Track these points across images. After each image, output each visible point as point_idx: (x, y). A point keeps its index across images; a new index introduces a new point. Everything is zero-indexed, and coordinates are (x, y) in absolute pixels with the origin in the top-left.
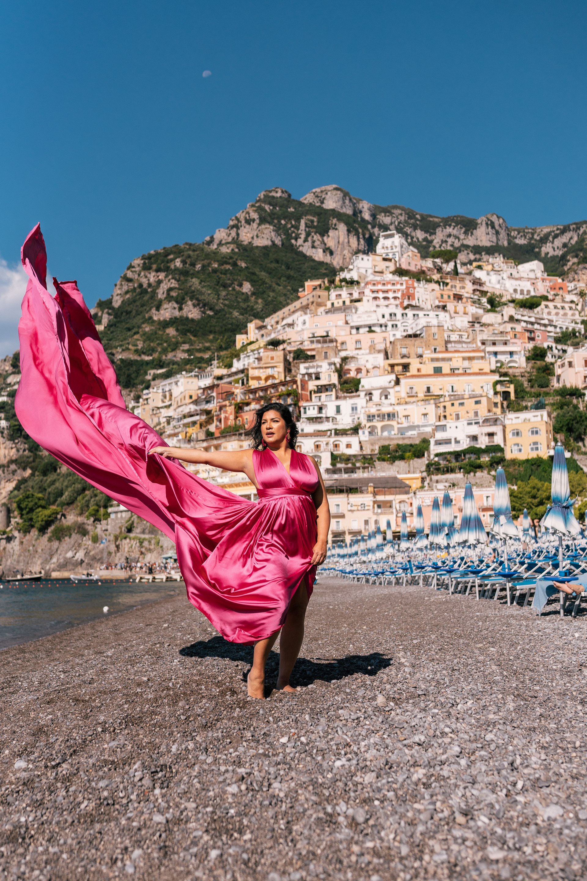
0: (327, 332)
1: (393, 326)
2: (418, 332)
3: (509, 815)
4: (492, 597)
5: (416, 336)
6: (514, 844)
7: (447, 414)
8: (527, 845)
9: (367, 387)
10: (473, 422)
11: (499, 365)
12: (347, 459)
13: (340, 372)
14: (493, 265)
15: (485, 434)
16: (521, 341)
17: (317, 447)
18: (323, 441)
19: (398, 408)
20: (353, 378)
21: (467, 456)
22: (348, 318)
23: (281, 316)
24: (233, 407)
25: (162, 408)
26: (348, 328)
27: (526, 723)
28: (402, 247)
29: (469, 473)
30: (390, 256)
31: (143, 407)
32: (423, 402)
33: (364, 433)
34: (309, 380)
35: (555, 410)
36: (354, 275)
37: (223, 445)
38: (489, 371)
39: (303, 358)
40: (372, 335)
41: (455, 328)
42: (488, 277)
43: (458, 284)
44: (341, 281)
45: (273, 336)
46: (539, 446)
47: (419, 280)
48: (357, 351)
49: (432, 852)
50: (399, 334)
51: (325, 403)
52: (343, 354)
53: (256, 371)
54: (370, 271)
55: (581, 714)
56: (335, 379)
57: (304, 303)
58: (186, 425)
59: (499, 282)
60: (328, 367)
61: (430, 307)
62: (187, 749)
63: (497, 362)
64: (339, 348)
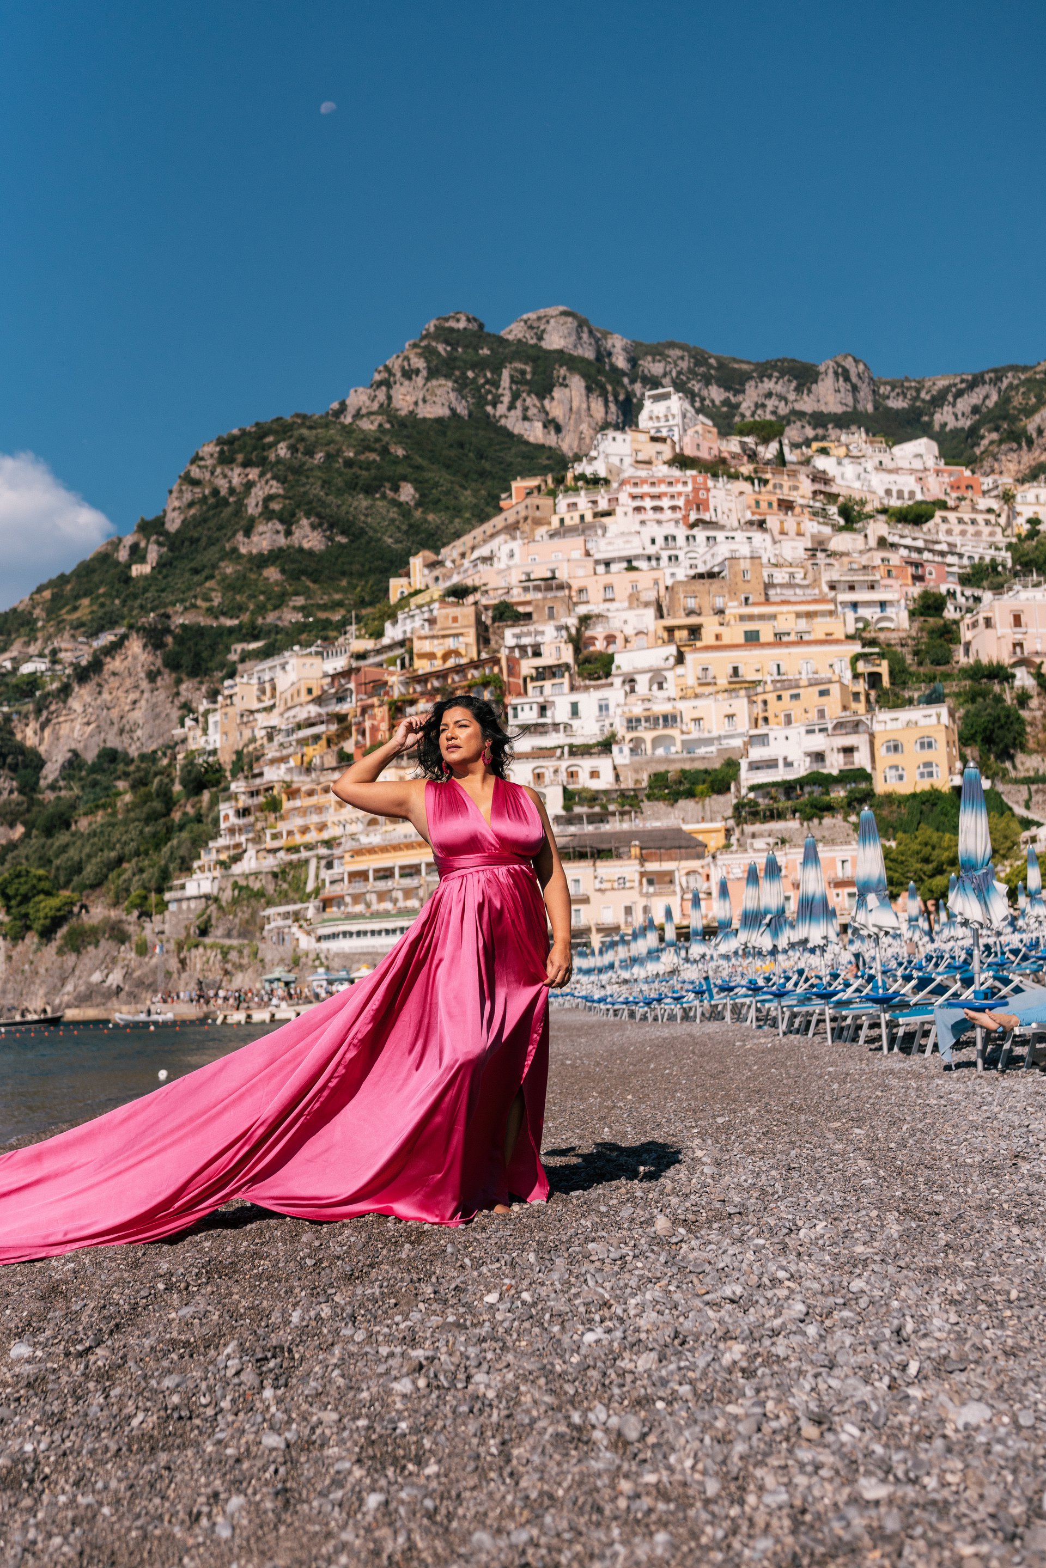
0: (553, 572)
1: (670, 558)
2: (716, 569)
3: (895, 1421)
4: (855, 1039)
5: (711, 575)
6: (906, 1473)
7: (770, 715)
8: (928, 1474)
9: (626, 668)
10: (816, 728)
11: (861, 625)
12: (593, 798)
13: (578, 642)
14: (847, 446)
15: (838, 750)
16: (900, 582)
17: (539, 777)
18: (548, 766)
19: (681, 706)
20: (601, 653)
21: (807, 789)
22: (589, 546)
23: (470, 544)
24: (386, 708)
25: (258, 711)
26: (589, 563)
27: (922, 1260)
28: (684, 416)
29: (809, 819)
30: (664, 433)
31: (224, 710)
32: (725, 694)
33: (621, 751)
34: (522, 657)
35: (961, 705)
36: (599, 468)
38: (842, 637)
39: (510, 618)
40: (633, 575)
41: (781, 561)
42: (841, 469)
43: (786, 482)
44: (577, 478)
45: (456, 579)
46: (934, 769)
47: (715, 476)
48: (607, 605)
49: (761, 1488)
50: (682, 573)
51: (550, 699)
52: (582, 610)
53: (427, 642)
54: (628, 461)
55: (1018, 1242)
56: (567, 655)
57: (511, 520)
58: (303, 742)
59: (859, 477)
60: (555, 633)
61: (736, 524)
62: (318, 1318)
63: (857, 620)
64: (575, 600)
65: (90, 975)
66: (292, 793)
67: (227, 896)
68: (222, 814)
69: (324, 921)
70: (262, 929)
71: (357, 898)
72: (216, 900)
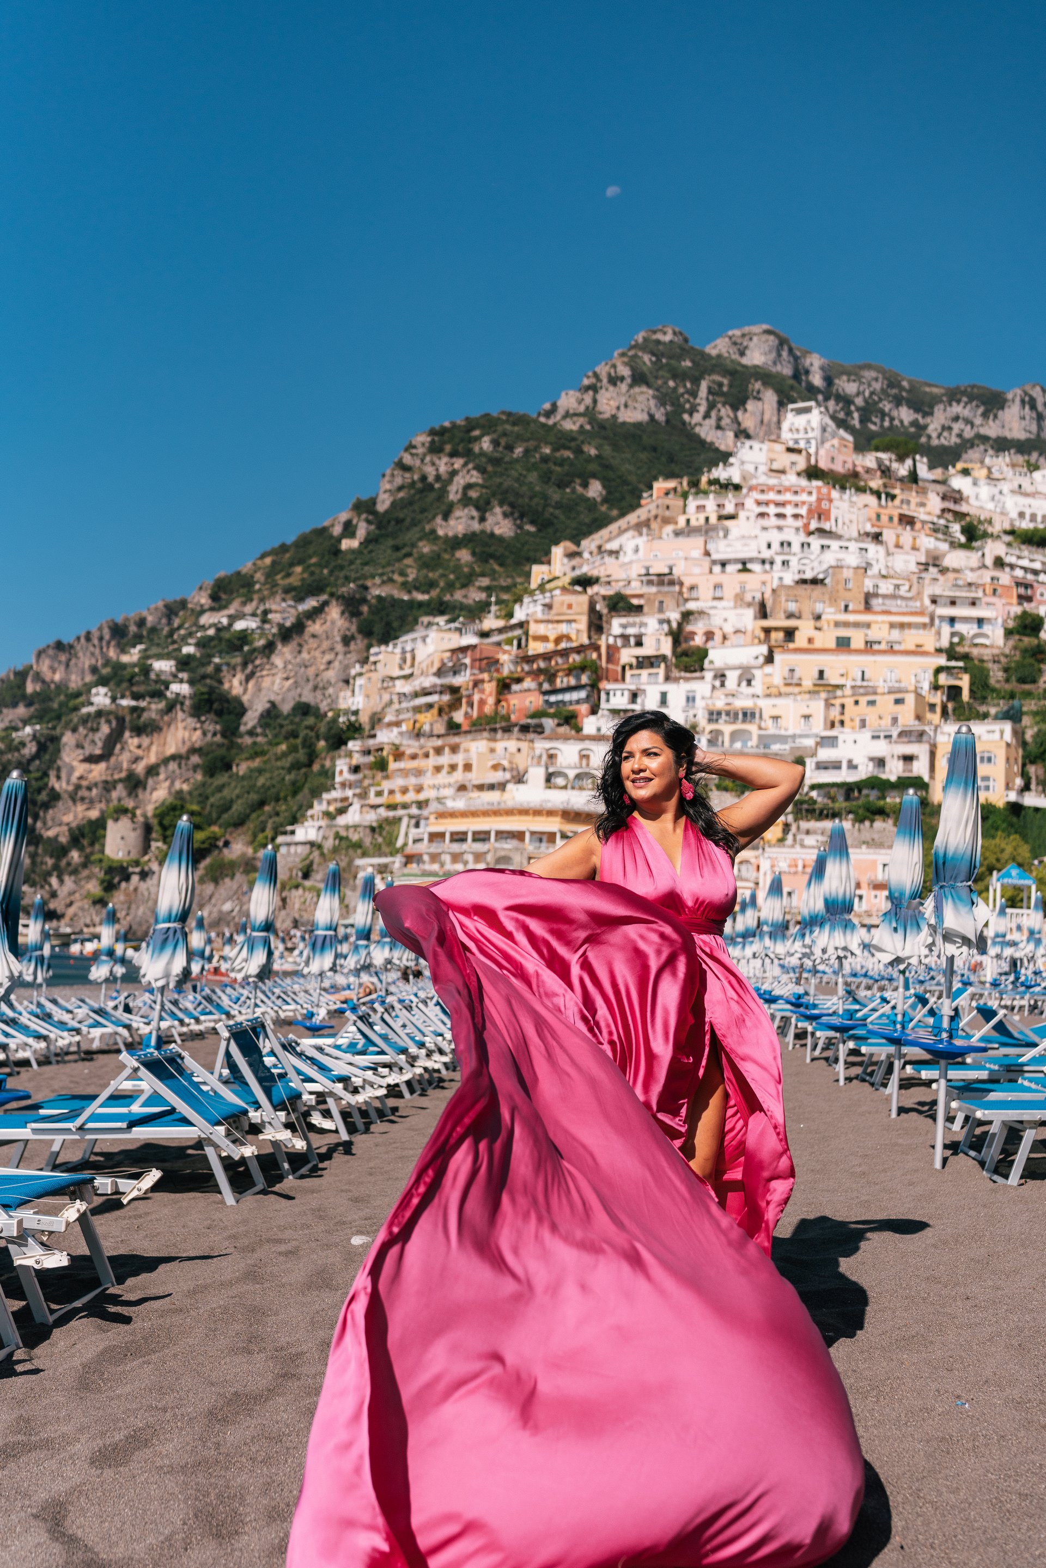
0: (671, 568)
1: (783, 563)
2: (821, 576)
5: (815, 581)
7: (846, 718)
9: (718, 664)
10: (882, 735)
11: (956, 640)
13: (678, 636)
14: (989, 469)
15: (899, 757)
16: (1004, 601)
19: (763, 703)
20: (698, 648)
21: (865, 792)
22: (710, 547)
23: (605, 537)
24: (494, 684)
25: (398, 678)
26: (706, 562)
28: (824, 430)
29: (861, 821)
30: (802, 445)
31: (368, 675)
32: (807, 696)
34: (624, 646)
35: (1037, 723)
36: (730, 472)
37: (462, 747)
38: (932, 650)
39: (624, 610)
40: (745, 576)
41: (892, 573)
42: (976, 489)
43: (914, 498)
44: (711, 482)
45: (586, 569)
46: (991, 783)
47: (843, 488)
48: (716, 603)
50: (789, 578)
51: (643, 687)
52: (691, 606)
53: (542, 626)
54: (763, 469)
56: (666, 648)
57: (643, 518)
58: (417, 710)
59: (993, 498)
60: (658, 626)
61: (855, 534)
63: (953, 634)
64: (686, 596)
65: (224, 903)
66: (399, 756)
67: (329, 844)
68: (338, 769)
69: (404, 875)
70: (355, 877)
71: (435, 857)
72: (320, 847)
